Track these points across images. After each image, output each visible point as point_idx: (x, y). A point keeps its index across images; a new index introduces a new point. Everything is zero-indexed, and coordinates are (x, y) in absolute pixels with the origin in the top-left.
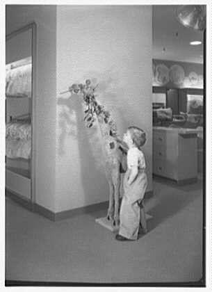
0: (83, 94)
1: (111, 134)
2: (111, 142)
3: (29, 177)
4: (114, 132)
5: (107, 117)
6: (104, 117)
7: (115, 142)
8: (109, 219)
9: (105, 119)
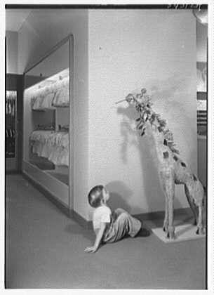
0: (135, 103)
1: (165, 143)
2: (165, 151)
3: (68, 184)
4: (168, 141)
5: (162, 125)
6: (158, 125)
7: (170, 152)
8: (164, 230)
9: (159, 128)
